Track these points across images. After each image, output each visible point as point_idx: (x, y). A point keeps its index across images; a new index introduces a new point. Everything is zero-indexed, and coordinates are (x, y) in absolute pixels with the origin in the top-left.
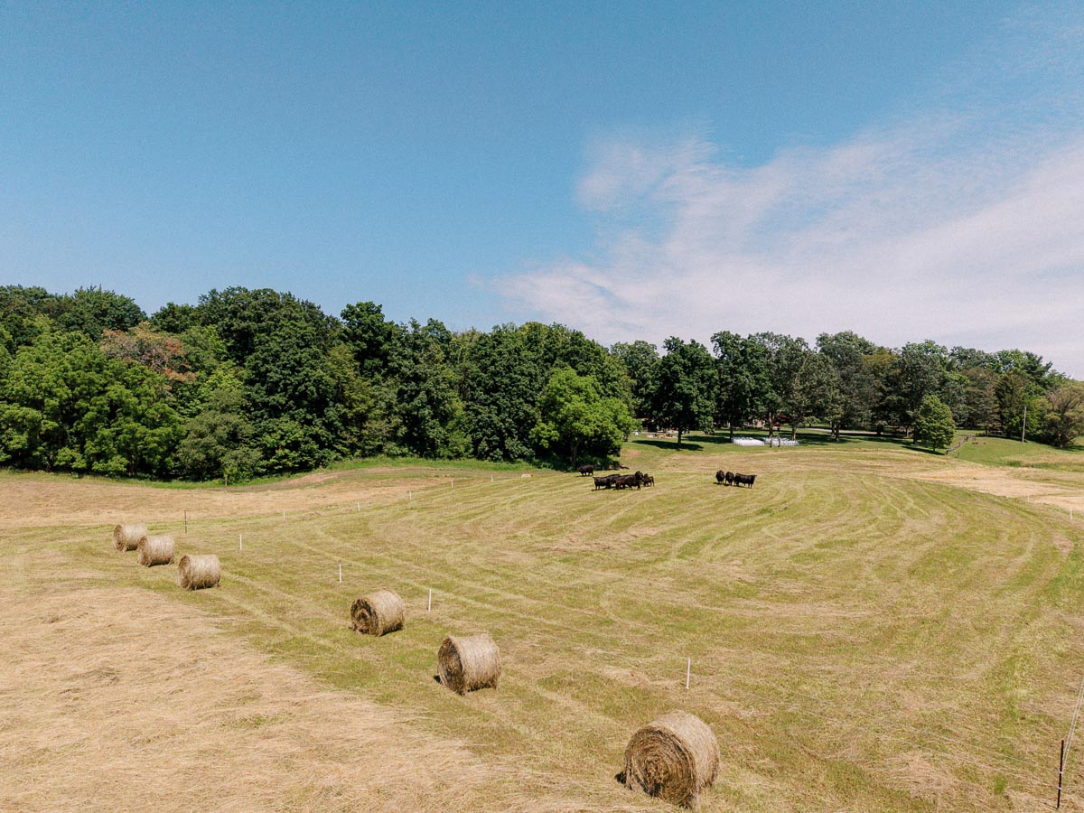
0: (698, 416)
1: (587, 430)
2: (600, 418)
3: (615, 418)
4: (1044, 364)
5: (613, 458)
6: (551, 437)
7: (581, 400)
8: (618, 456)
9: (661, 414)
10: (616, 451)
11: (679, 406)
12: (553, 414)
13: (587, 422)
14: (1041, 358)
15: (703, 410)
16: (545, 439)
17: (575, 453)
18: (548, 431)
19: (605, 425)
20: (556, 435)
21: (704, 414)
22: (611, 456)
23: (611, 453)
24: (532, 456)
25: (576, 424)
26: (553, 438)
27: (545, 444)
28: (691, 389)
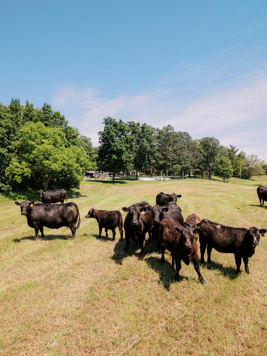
0: (125, 163)
1: (56, 167)
2: (67, 158)
3: (78, 159)
4: (236, 149)
5: (75, 190)
6: (24, 173)
7: (50, 144)
8: (79, 189)
9: (104, 163)
10: (76, 184)
11: (115, 157)
12: (26, 155)
13: (55, 160)
14: (235, 147)
15: (128, 159)
16: (19, 175)
17: (46, 187)
18: (21, 169)
19: (70, 163)
20: (28, 172)
21: (129, 162)
22: (74, 189)
23: (74, 187)
24: (8, 191)
25: (46, 162)
26: (25, 175)
27: (19, 180)
28: (122, 146)
